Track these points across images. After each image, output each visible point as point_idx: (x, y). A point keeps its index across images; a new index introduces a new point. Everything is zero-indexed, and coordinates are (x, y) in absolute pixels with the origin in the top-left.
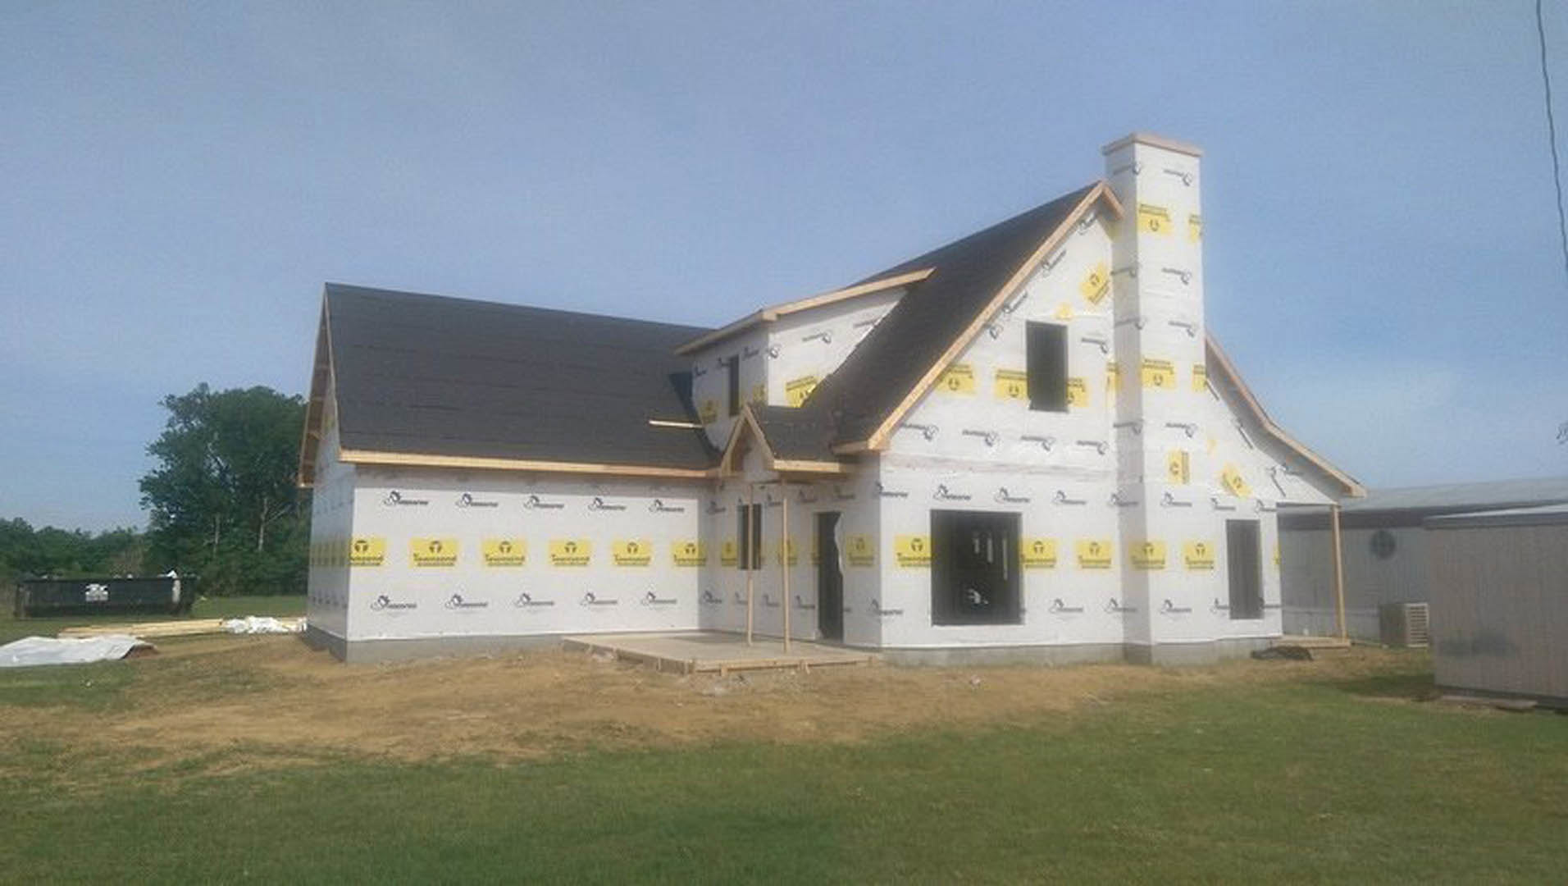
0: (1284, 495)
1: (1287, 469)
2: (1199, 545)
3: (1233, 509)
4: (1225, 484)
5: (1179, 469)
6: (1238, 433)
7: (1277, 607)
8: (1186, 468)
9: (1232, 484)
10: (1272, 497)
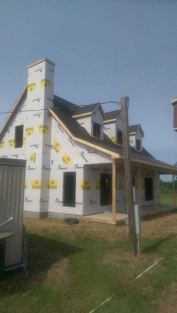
0: (87, 161)
1: (89, 151)
2: (37, 181)
3: (66, 168)
4: (64, 160)
5: (33, 159)
6: (69, 142)
7: (81, 204)
8: (35, 158)
9: (66, 160)
10: (82, 163)
